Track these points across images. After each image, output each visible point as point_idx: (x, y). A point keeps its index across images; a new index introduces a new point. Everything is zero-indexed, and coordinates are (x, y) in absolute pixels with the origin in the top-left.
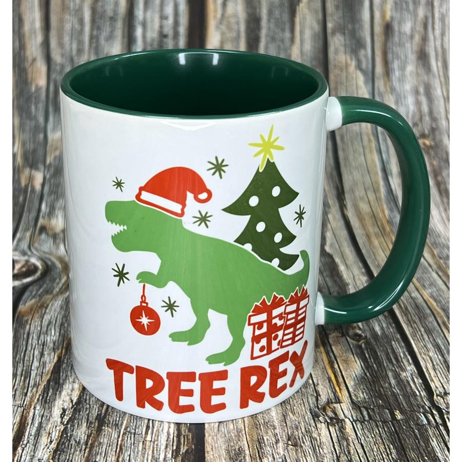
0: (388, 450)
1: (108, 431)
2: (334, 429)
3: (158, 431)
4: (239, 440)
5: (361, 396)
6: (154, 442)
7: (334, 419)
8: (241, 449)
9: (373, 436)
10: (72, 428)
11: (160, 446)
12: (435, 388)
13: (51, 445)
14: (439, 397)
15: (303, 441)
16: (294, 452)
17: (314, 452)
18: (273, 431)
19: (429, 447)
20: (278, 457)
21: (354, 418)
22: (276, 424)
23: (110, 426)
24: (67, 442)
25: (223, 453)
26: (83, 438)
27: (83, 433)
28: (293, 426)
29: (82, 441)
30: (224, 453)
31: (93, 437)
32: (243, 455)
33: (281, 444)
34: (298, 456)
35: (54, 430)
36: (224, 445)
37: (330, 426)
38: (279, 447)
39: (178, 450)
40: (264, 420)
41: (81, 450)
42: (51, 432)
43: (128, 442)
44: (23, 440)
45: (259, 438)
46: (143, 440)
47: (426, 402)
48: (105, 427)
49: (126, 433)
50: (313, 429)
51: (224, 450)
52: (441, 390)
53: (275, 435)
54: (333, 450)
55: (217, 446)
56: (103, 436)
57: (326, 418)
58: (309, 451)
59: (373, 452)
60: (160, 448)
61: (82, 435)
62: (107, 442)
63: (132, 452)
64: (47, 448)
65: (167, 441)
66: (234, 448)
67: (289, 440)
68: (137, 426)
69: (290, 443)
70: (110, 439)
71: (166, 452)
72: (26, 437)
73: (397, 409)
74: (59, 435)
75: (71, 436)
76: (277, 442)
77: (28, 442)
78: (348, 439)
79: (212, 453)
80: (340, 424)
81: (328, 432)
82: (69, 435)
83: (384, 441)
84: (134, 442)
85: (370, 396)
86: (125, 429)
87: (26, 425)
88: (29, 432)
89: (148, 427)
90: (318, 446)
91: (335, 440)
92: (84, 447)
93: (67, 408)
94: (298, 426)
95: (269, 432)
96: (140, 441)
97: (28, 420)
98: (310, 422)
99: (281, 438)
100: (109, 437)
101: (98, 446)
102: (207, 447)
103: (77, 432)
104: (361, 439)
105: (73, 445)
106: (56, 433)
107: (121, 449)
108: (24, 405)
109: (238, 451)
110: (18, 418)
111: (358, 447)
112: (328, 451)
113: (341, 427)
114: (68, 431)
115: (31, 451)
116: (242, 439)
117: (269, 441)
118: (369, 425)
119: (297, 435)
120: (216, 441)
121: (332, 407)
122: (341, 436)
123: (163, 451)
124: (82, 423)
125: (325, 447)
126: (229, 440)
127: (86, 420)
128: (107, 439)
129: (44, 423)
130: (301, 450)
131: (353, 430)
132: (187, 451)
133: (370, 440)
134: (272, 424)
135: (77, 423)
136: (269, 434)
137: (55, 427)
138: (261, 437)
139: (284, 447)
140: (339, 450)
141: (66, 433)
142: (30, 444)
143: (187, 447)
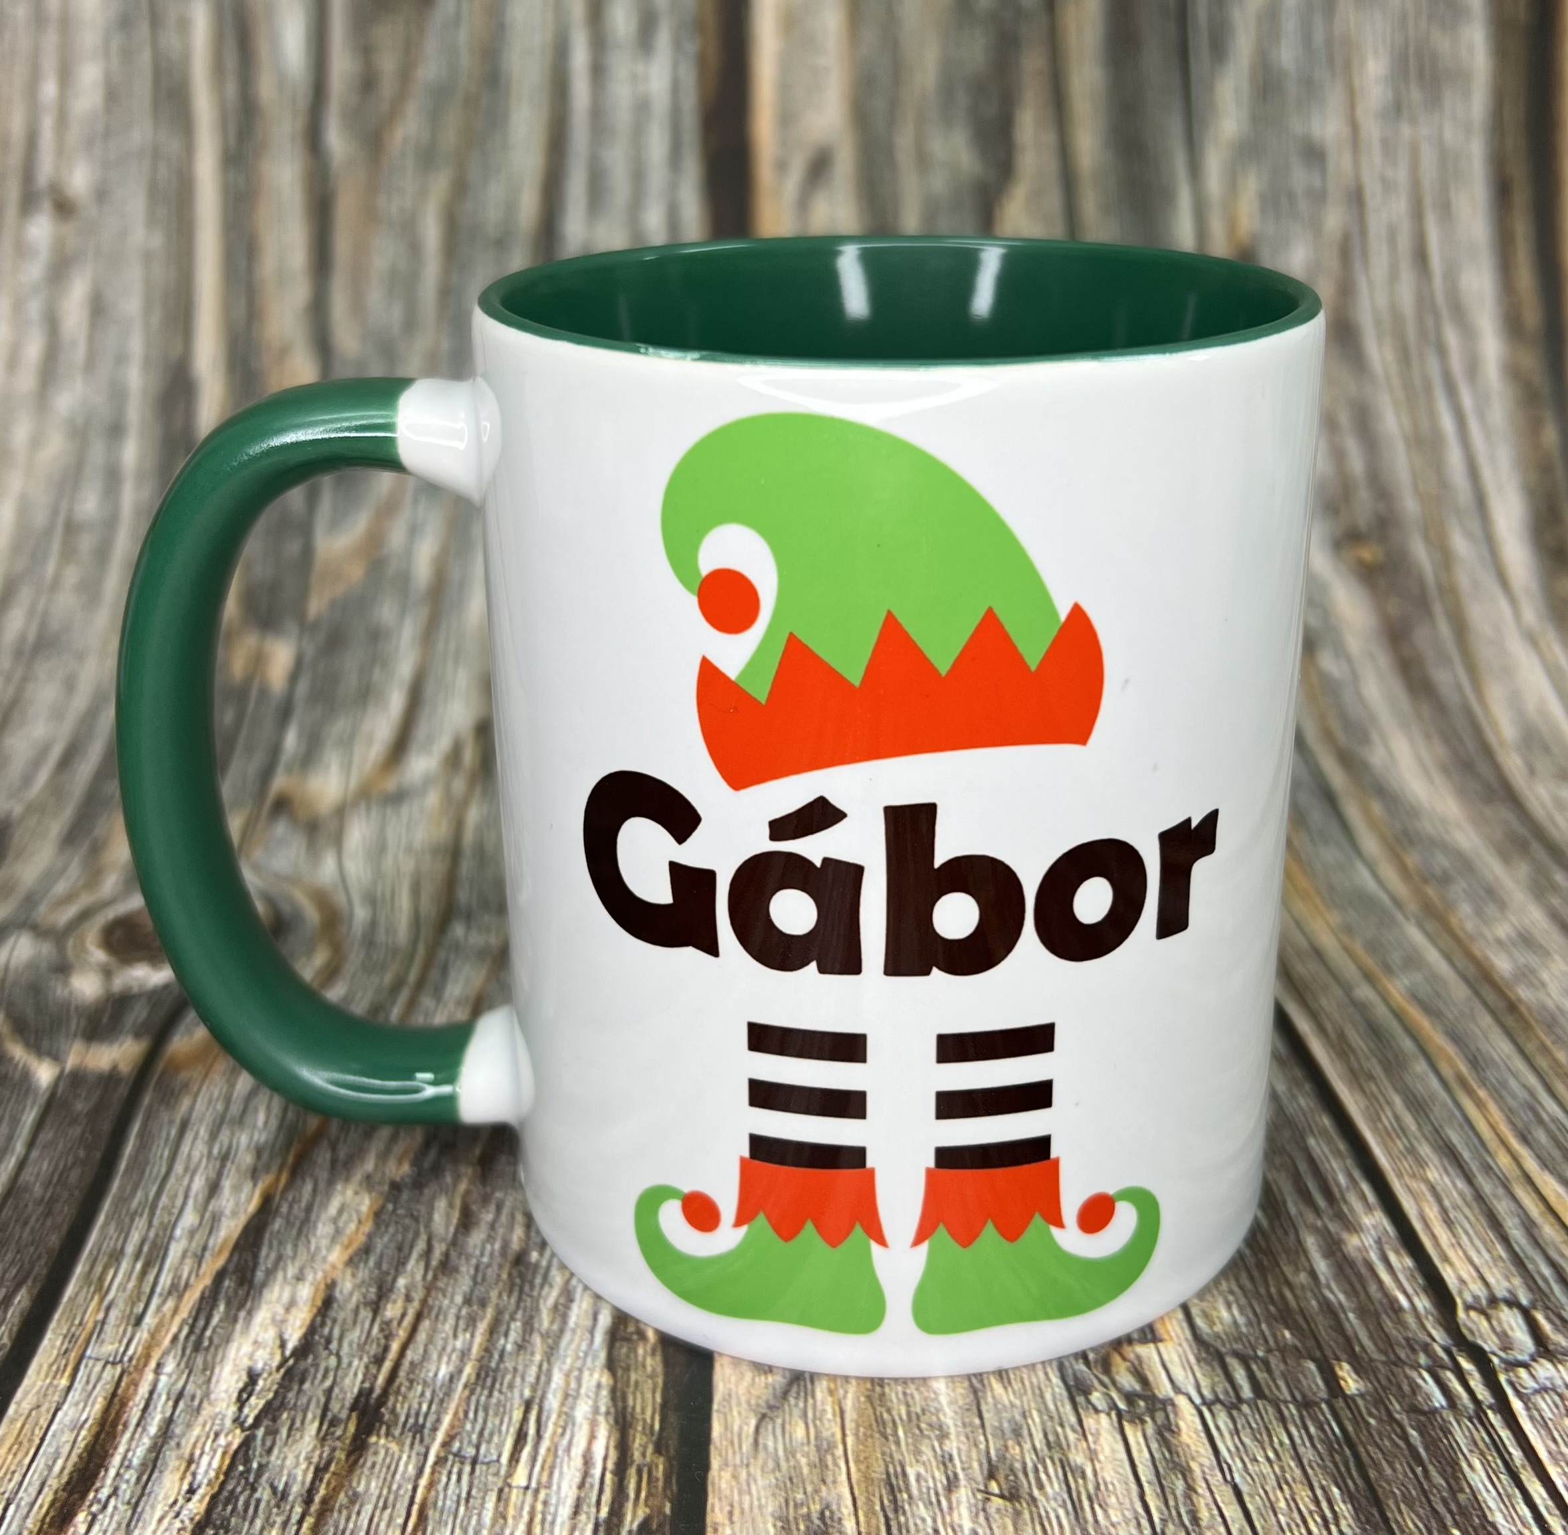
0: (1324, 1505)
1: (387, 1451)
2: (1140, 1434)
3: (553, 1450)
4: (824, 1481)
5: (1225, 1316)
6: (537, 1491)
7: (1140, 1397)
8: (827, 1513)
9: (1271, 1455)
10: (268, 1443)
11: (557, 1506)
12: (1456, 1281)
13: (190, 1505)
14: (1473, 1314)
15: (1038, 1479)
16: (1009, 1523)
17: (1077, 1518)
18: (936, 1444)
19: (1462, 1490)
21: (1207, 1393)
22: (949, 1418)
23: (397, 1432)
24: (243, 1491)
25: (766, 1531)
26: (299, 1478)
27: (302, 1458)
28: (1006, 1425)
29: (295, 1489)
30: (771, 1531)
31: (334, 1473)
33: (963, 1494)
35: (207, 1449)
36: (771, 1499)
37: (1126, 1424)
38: (959, 1503)
39: (615, 1520)
40: (908, 1405)
41: (286, 1523)
42: (198, 1452)
43: (450, 1492)
44: (98, 1484)
45: (891, 1470)
46: (500, 1484)
47: (1434, 1333)
48: (379, 1436)
49: (446, 1459)
50: (1072, 1436)
51: (770, 1520)
52: (1477, 1288)
53: (946, 1460)
54: (1140, 1510)
55: (746, 1506)
56: (366, 1471)
57: (1114, 1395)
58: (1058, 1517)
59: (1275, 1514)
60: (555, 1515)
61: (297, 1464)
62: (377, 1493)
64: (172, 1514)
65: (581, 1486)
66: (805, 1510)
67: (991, 1475)
68: (486, 1433)
69: (994, 1487)
70: (387, 1483)
71: (573, 1528)
72: (112, 1472)
73: (1343, 1356)
74: (220, 1467)
75: (261, 1467)
76: (952, 1484)
77: (115, 1492)
78: (1190, 1470)
79: (728, 1530)
80: (1160, 1417)
81: (1120, 1447)
82: (255, 1465)
83: (1310, 1471)
84: (469, 1493)
85: (1251, 1315)
86: (446, 1444)
87: (120, 1427)
88: (125, 1457)
89: (521, 1438)
90: (1090, 1497)
91: (1145, 1473)
92: (298, 1510)
93: (263, 1369)
94: (1021, 1428)
95: (924, 1448)
96: (490, 1487)
97: (128, 1409)
98: (1061, 1409)
99: (963, 1469)
100: (387, 1473)
101: (347, 1508)
102: (713, 1511)
103: (282, 1456)
104: (1234, 1469)
105: (263, 1505)
106: (212, 1458)
107: (422, 1518)
108: (126, 1359)
109: (817, 1522)
110: (99, 1405)
111: (1225, 1496)
112: (1123, 1515)
113: (1164, 1426)
114: (255, 1450)
115: (119, 1524)
116: (834, 1476)
117: (923, 1484)
118: (1257, 1417)
119: (1018, 1457)
120: (745, 1487)
121: (1132, 1356)
122: (1165, 1458)
123: (563, 1523)
124: (303, 1422)
125: (1113, 1500)
126: (788, 1483)
127: (319, 1412)
128: (380, 1484)
129: (180, 1421)
130: (1031, 1513)
131: (1203, 1435)
132: (645, 1525)
133: (1265, 1471)
134: (934, 1418)
135: (288, 1423)
136: (925, 1458)
137: (212, 1436)
138: (899, 1469)
139: (976, 1506)
140: (1158, 1509)
141: (247, 1461)
142: (120, 1499)
143: (648, 1511)
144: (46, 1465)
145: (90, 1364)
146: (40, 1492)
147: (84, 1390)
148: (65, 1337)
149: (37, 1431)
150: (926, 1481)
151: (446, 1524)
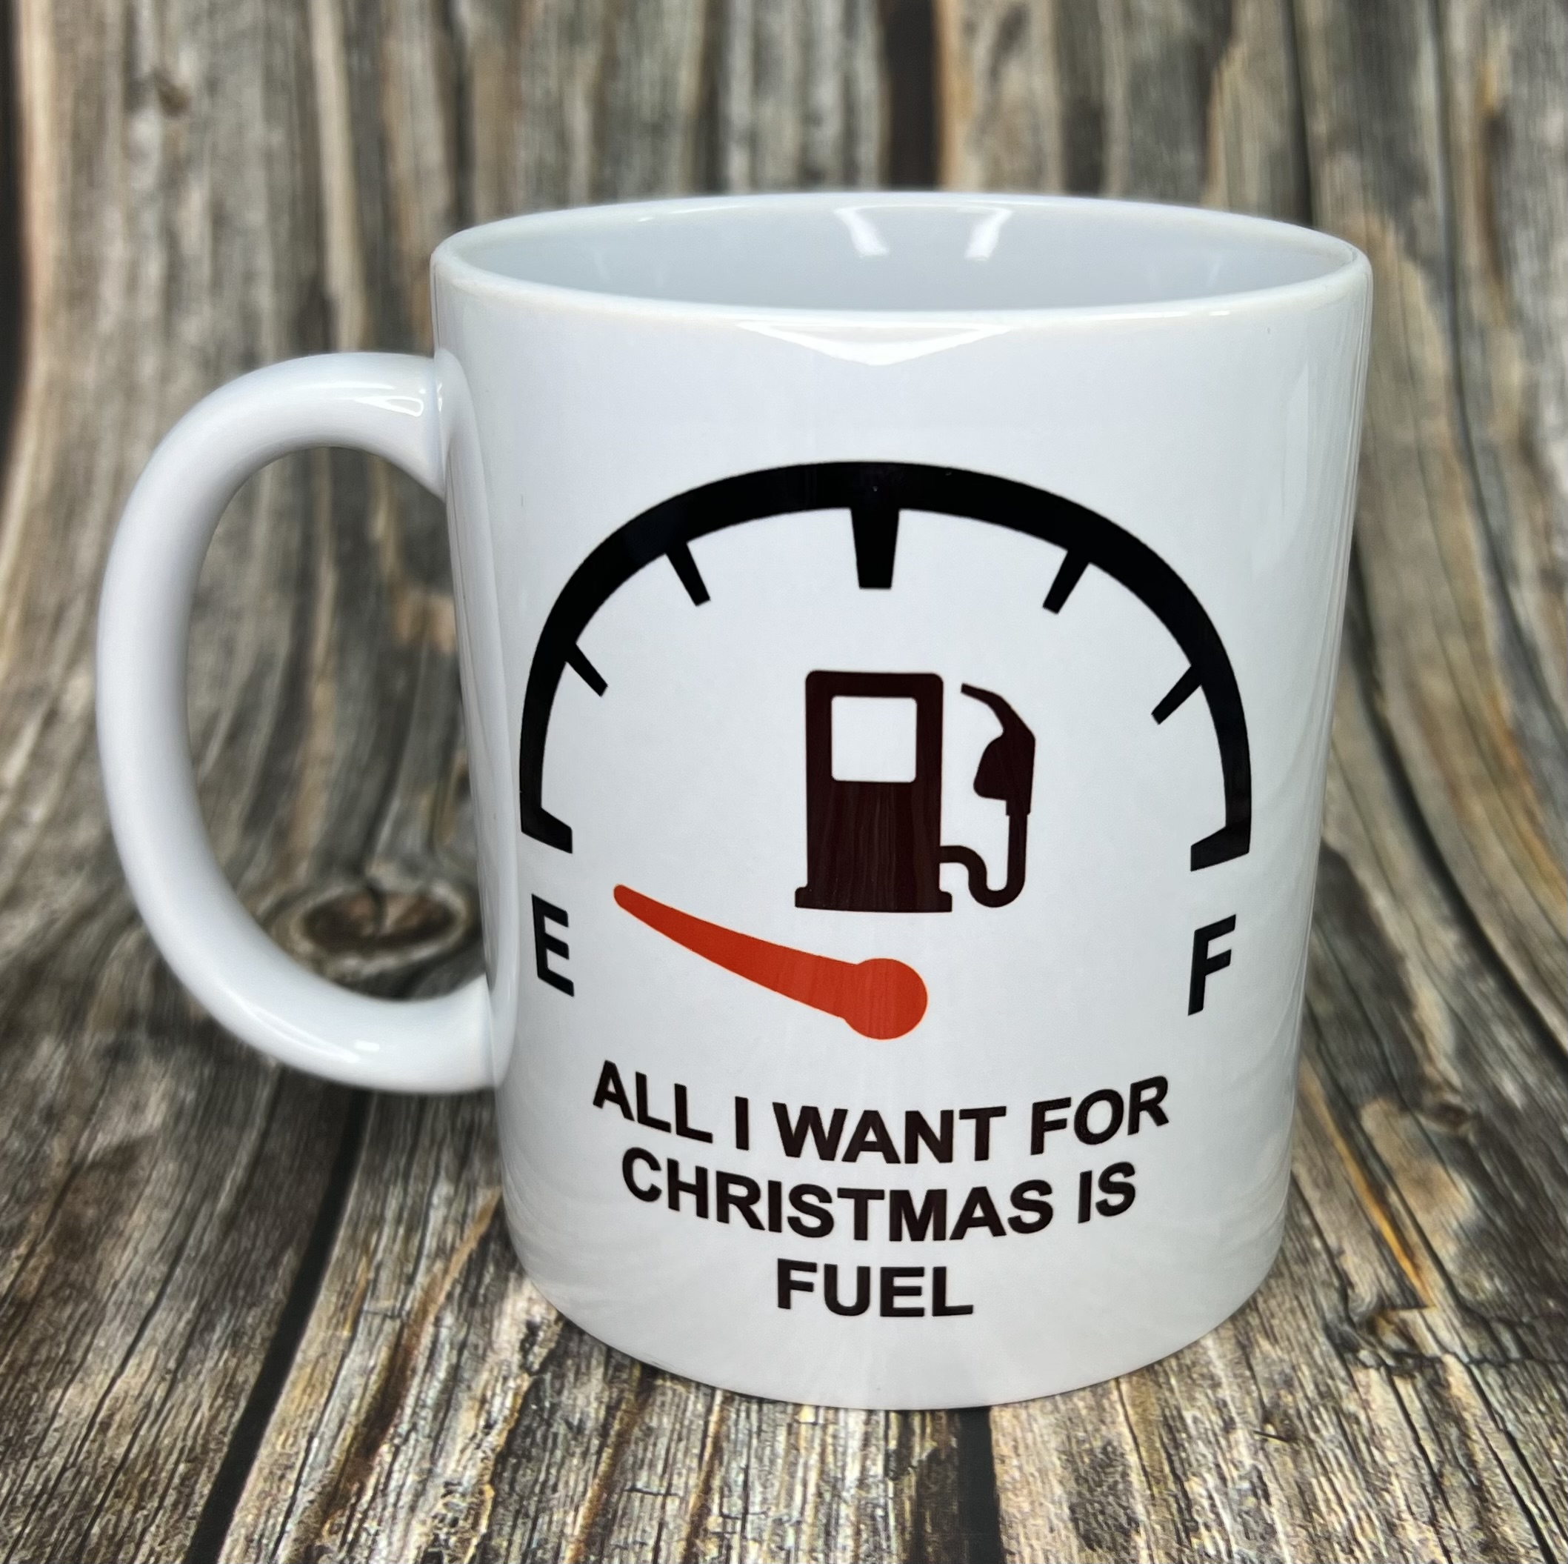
1: (674, 1391)
2: (1411, 1388)
4: (1103, 1422)
5: (1488, 1286)
6: (825, 1427)
7: (1408, 1355)
8: (1110, 1449)
9: (1542, 1408)
10: (557, 1385)
11: (846, 1439)
13: (490, 1438)
15: (1313, 1424)
16: (1288, 1460)
17: (1355, 1459)
18: (1209, 1392)
20: (1235, 1474)
21: (1474, 1353)
22: (1220, 1369)
24: (538, 1427)
25: (1053, 1464)
26: (593, 1415)
27: (592, 1398)
28: (1276, 1376)
29: (590, 1425)
30: (1058, 1463)
31: (626, 1411)
32: (1120, 1469)
33: (1240, 1435)
34: (1302, 1474)
35: (498, 1390)
36: (1053, 1437)
37: (1396, 1378)
38: (1237, 1443)
39: (905, 1452)
41: (585, 1454)
42: (489, 1394)
43: (740, 1426)
44: (396, 1421)
45: (1168, 1413)
46: (788, 1420)
48: (664, 1379)
49: (732, 1399)
50: (1343, 1388)
51: (1055, 1453)
53: (1221, 1406)
54: (1417, 1452)
55: (1030, 1441)
56: (657, 1409)
57: (1382, 1353)
58: (1336, 1458)
59: (1550, 1459)
60: (846, 1447)
61: (588, 1404)
62: (669, 1427)
63: (753, 1460)
64: (473, 1446)
65: (867, 1423)
66: (1087, 1446)
67: (1267, 1418)
69: (1270, 1429)
70: (680, 1418)
71: (865, 1458)
72: (408, 1411)
74: (514, 1405)
75: (554, 1407)
76: (1229, 1426)
77: (414, 1427)
78: (1464, 1420)
79: (1015, 1462)
80: (1429, 1372)
81: (1395, 1397)
82: (547, 1404)
84: (760, 1430)
85: (1514, 1288)
87: (409, 1373)
88: (418, 1398)
90: (1366, 1441)
91: (1421, 1420)
92: (596, 1442)
93: (542, 1323)
94: (1291, 1379)
95: (1197, 1395)
96: (779, 1422)
97: (414, 1357)
98: (1330, 1365)
99: (1239, 1414)
100: (677, 1411)
101: (643, 1440)
102: (998, 1445)
103: (572, 1396)
104: (1506, 1419)
105: (560, 1439)
106: (504, 1398)
107: (717, 1450)
108: (404, 1313)
109: (1101, 1456)
110: (382, 1355)
111: (1499, 1442)
112: (1400, 1456)
113: (1433, 1380)
114: (545, 1392)
115: (423, 1455)
116: (1112, 1416)
117: (1200, 1425)
118: (1526, 1374)
119: (1291, 1405)
120: (1027, 1426)
121: (1396, 1320)
122: (1437, 1408)
123: (854, 1454)
124: (588, 1367)
125: (1388, 1443)
126: (1068, 1423)
127: (602, 1359)
128: (672, 1420)
129: (468, 1367)
130: (1309, 1453)
131: (1473, 1389)
132: (934, 1456)
133: (1537, 1422)
134: (1205, 1370)
135: (573, 1369)
136: (1199, 1404)
137: (501, 1380)
138: (1175, 1413)
139: (1254, 1446)
140: (1434, 1451)
141: (539, 1401)
142: (420, 1434)
143: (935, 1444)
144: (343, 1405)
145: (369, 1318)
146: (340, 1427)
147: (367, 1340)
148: (340, 1294)
149: (328, 1376)
150: (1203, 1423)
151: (741, 1454)
